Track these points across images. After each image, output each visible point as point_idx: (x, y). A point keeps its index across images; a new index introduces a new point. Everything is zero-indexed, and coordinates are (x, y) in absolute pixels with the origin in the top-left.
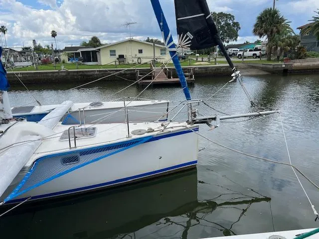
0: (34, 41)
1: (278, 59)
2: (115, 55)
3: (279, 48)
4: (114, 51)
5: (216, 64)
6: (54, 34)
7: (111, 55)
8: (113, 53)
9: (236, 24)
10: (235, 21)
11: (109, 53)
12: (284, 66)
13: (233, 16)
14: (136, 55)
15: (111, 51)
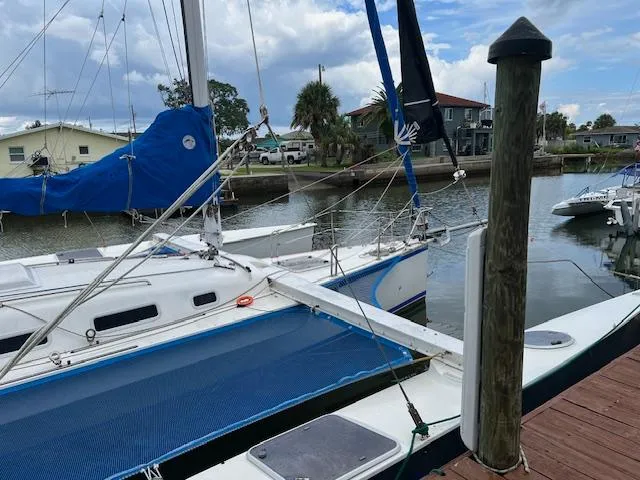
1: (339, 165)
2: (22, 158)
3: (339, 147)
4: (21, 150)
5: (249, 173)
7: (13, 158)
8: (17, 154)
9: (242, 103)
10: (238, 97)
11: (7, 154)
12: (353, 174)
13: (234, 89)
14: (74, 158)
15: (11, 150)
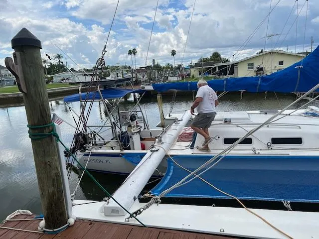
0: (154, 60)
2: (253, 68)
4: (253, 64)
6: (173, 53)
7: (249, 68)
8: (251, 66)
11: (247, 66)
14: (276, 67)
15: (249, 64)
